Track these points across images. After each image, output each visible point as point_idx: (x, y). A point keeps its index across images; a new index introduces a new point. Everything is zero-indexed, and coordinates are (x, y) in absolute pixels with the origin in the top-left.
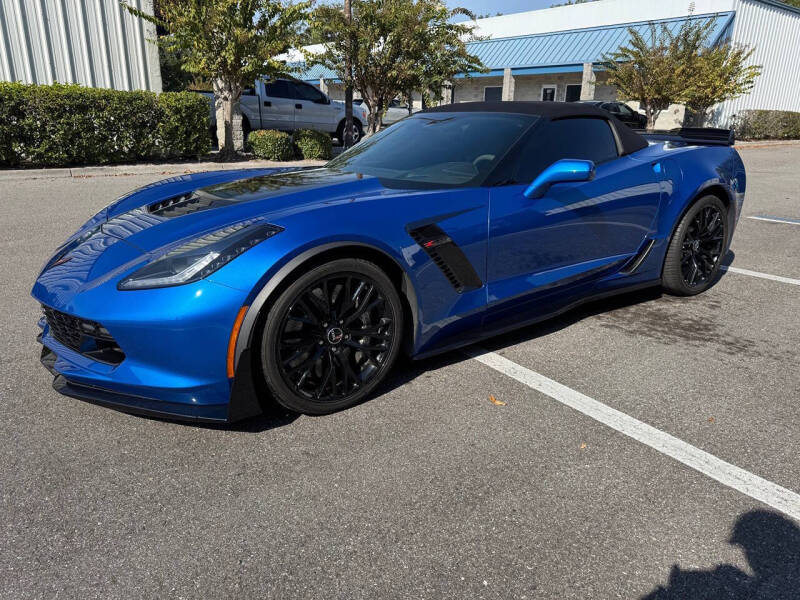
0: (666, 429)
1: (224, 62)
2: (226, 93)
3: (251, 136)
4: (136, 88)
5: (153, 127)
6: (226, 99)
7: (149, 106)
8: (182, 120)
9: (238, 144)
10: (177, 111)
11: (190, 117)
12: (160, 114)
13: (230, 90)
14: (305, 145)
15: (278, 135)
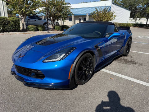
0: (142, 81)
1: (23, 11)
2: (23, 18)
3: (28, 26)
4: (2, 16)
5: (8, 24)
6: (23, 19)
7: (7, 20)
8: (14, 23)
9: (25, 28)
10: (13, 21)
11: (16, 22)
12: (9, 22)
13: (24, 17)
14: (39, 28)
15: (34, 26)
